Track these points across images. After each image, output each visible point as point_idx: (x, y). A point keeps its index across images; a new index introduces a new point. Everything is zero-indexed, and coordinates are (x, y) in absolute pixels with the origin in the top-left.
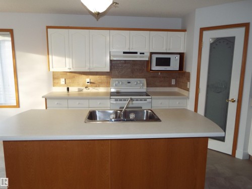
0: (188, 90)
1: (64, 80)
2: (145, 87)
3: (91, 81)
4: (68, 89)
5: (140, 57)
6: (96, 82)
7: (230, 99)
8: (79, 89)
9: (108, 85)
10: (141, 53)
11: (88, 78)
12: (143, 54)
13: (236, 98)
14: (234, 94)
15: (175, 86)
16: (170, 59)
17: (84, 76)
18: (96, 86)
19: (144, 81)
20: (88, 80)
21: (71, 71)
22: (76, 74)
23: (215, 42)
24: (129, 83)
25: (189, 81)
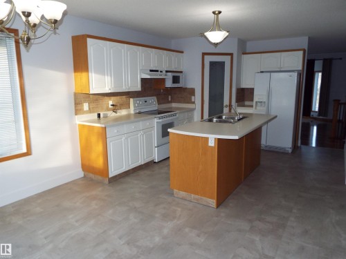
0: (194, 103)
1: (88, 104)
2: (157, 105)
3: (114, 104)
4: (99, 115)
5: (160, 75)
6: (118, 104)
7: (224, 105)
8: (104, 114)
10: (161, 72)
13: (228, 104)
14: (226, 102)
15: (171, 102)
16: (179, 77)
19: (155, 98)
20: (111, 102)
21: (110, 92)
23: (212, 64)
24: (146, 102)
25: (194, 95)
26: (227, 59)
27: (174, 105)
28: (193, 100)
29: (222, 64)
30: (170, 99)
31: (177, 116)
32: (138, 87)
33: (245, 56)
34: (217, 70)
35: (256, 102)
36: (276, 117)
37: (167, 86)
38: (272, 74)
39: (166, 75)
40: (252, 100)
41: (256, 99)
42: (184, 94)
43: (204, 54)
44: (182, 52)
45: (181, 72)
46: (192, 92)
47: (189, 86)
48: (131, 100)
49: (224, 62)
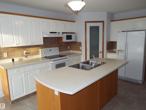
0: (81, 50)
1: (6, 53)
2: (59, 52)
3: (27, 52)
4: (13, 60)
5: (58, 35)
6: (31, 53)
7: (99, 52)
8: (19, 59)
9: (37, 53)
10: (58, 33)
11: (25, 50)
12: (59, 33)
13: (102, 51)
14: (100, 49)
15: (70, 50)
16: (71, 36)
17: (22, 49)
19: (57, 48)
20: (25, 52)
22: (16, 48)
23: (91, 28)
24: (50, 50)
25: (81, 46)
26: (100, 25)
28: (81, 49)
29: (97, 28)
30: (69, 48)
31: (68, 58)
33: (112, 22)
34: (94, 31)
37: (63, 41)
38: (128, 32)
39: (62, 35)
40: (116, 48)
41: (118, 47)
42: (76, 45)
43: (86, 22)
44: (75, 22)
45: (74, 33)
46: (80, 44)
47: (78, 41)
48: (40, 49)
49: (99, 27)
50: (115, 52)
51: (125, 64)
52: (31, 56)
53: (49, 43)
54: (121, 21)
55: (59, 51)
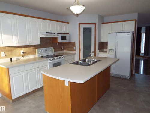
0: (75, 50)
1: (4, 53)
3: (24, 52)
4: (11, 59)
5: (54, 35)
6: (27, 52)
8: (16, 58)
9: (34, 53)
10: (54, 33)
12: (55, 33)
15: (64, 50)
16: (66, 36)
17: (19, 49)
18: (27, 55)
19: (53, 48)
20: (22, 51)
21: (17, 45)
22: (13, 48)
23: (85, 29)
24: (46, 50)
25: (75, 46)
26: (92, 26)
27: (65, 51)
28: (74, 49)
29: (90, 29)
30: (63, 48)
31: (64, 58)
32: (38, 42)
33: (103, 24)
34: (87, 32)
35: (109, 50)
36: (119, 59)
37: (58, 42)
38: (117, 34)
39: (58, 35)
40: (107, 48)
41: (109, 48)
42: (69, 46)
43: (80, 24)
45: (68, 34)
46: (74, 44)
47: (72, 41)
48: (37, 49)
49: (91, 28)
50: (107, 52)
51: (115, 62)
52: (28, 56)
53: (44, 43)
54: (111, 23)
55: (54, 51)
